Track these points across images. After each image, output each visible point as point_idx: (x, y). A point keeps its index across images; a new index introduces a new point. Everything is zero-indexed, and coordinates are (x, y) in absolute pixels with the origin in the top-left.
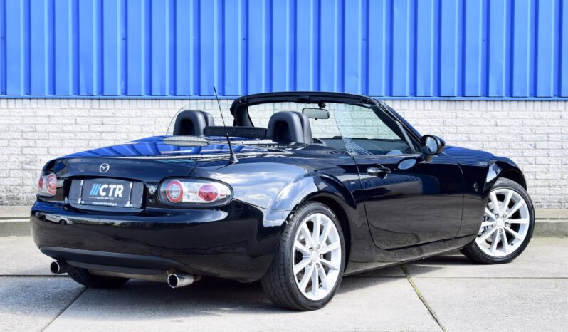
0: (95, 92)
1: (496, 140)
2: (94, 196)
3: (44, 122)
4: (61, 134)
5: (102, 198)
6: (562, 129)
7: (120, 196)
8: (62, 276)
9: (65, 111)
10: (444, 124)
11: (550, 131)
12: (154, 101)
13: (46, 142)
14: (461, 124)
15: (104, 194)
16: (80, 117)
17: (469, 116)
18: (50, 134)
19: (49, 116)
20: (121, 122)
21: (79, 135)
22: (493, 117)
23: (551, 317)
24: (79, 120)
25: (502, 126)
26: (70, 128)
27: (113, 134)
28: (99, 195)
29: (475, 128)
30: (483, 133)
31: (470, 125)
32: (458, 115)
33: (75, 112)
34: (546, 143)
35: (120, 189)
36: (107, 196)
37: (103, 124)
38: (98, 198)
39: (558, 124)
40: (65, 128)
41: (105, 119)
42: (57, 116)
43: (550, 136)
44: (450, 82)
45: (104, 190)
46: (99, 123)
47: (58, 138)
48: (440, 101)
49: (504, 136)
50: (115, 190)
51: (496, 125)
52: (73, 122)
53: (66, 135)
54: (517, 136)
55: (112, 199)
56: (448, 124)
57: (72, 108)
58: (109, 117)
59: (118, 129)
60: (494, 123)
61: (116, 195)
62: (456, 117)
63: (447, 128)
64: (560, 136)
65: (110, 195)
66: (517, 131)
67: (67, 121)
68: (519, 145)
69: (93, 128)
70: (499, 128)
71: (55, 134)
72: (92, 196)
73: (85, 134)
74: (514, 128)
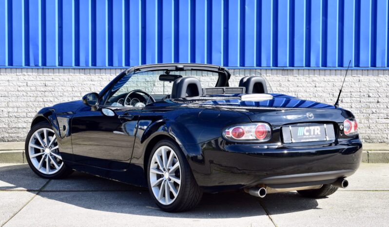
0: (40, 64)
1: (315, 96)
2: (301, 136)
3: (4, 85)
4: (17, 93)
5: (308, 137)
6: (360, 89)
7: (319, 133)
8: (16, 190)
9: (19, 77)
10: (280, 86)
11: (352, 90)
12: (81, 70)
13: (6, 98)
14: (292, 86)
15: (308, 134)
16: (30, 81)
17: (297, 80)
18: (9, 93)
19: (8, 81)
20: (58, 84)
21: (29, 94)
22: (313, 81)
23: (350, 217)
24: (29, 83)
25: (319, 87)
26: (23, 89)
27: (53, 92)
28: (304, 135)
29: (301, 88)
30: (306, 92)
31: (297, 86)
32: (289, 79)
33: (26, 78)
34: (349, 99)
35: (318, 129)
36: (310, 135)
37: (45, 86)
38: (305, 137)
39: (358, 86)
40: (19, 89)
41: (47, 82)
42: (14, 80)
43: (352, 93)
44: (284, 57)
45: (307, 131)
46: (43, 85)
47: (15, 95)
48: (277, 70)
49: (320, 94)
50: (314, 130)
51: (315, 87)
52: (25, 84)
53: (20, 94)
54: (329, 94)
55: (314, 136)
56: (282, 85)
57: (24, 75)
58: (50, 81)
59: (56, 89)
60: (315, 85)
61: (316, 134)
62: (288, 81)
63: (282, 88)
64: (359, 94)
65: (312, 133)
66: (329, 91)
67: (21, 84)
68: (331, 100)
69: (39, 88)
70: (318, 89)
71: (13, 93)
72: (300, 136)
73: (33, 93)
74: (327, 88)
